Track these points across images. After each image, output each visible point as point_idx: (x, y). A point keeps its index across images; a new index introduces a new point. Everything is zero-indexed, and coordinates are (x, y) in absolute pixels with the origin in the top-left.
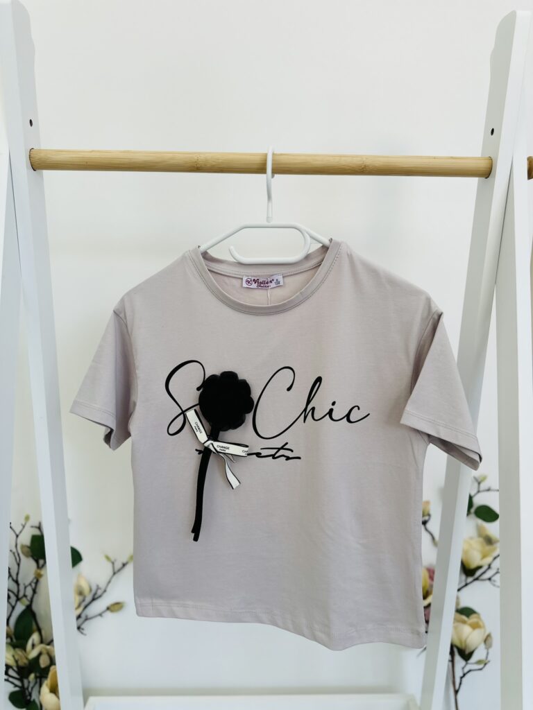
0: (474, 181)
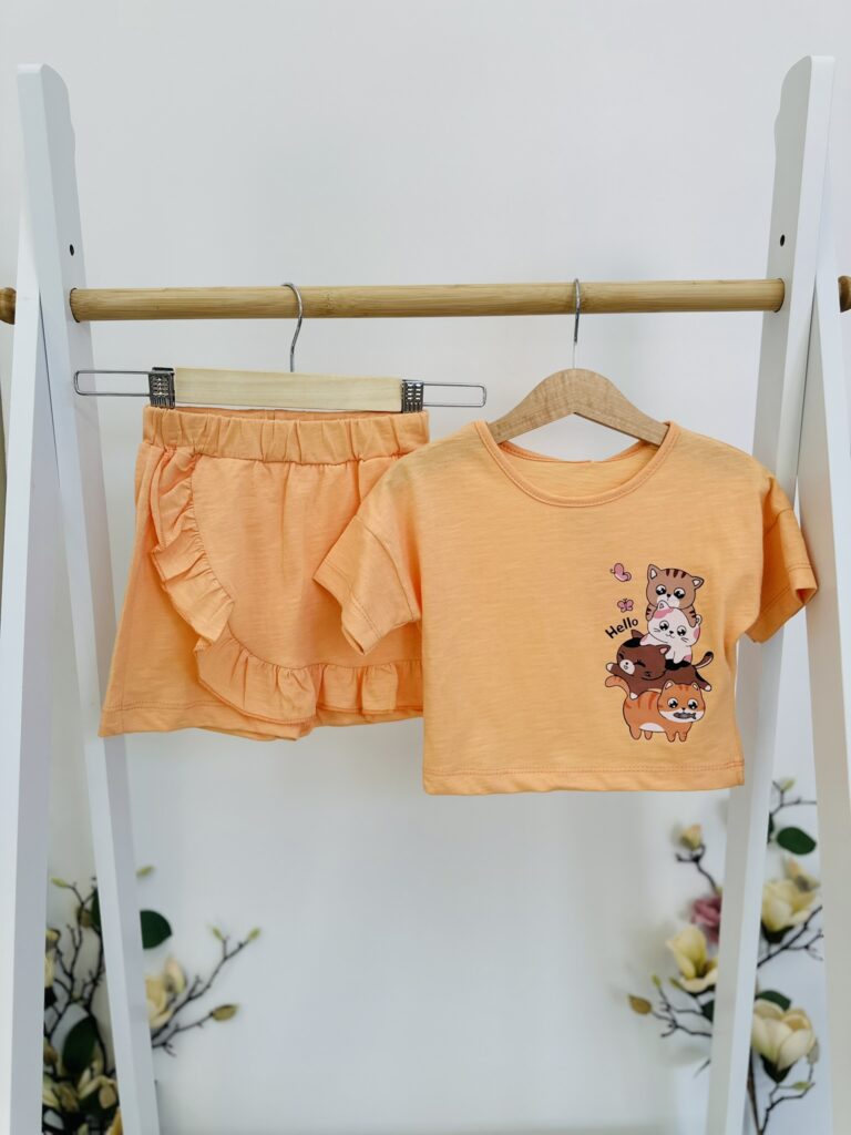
0: (756, 318)
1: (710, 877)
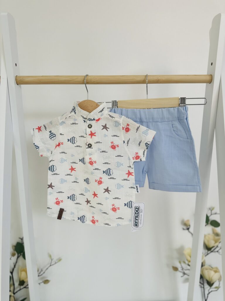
1: (192, 234)
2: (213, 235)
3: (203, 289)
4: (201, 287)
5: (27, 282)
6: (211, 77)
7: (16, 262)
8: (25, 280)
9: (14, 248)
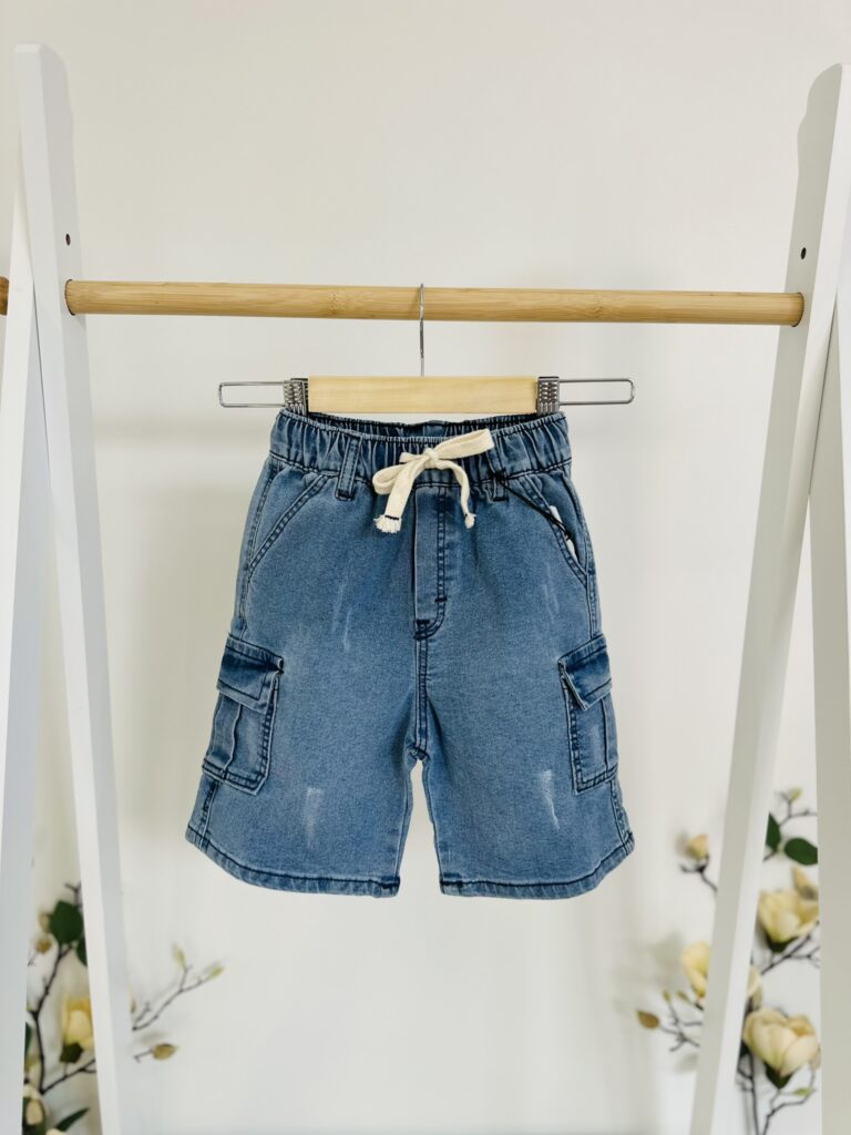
0: (772, 331)
1: (714, 888)
2: (794, 893)
3: (749, 1095)
4: (744, 1089)
5: (92, 1050)
6: (798, 300)
7: (54, 975)
8: (83, 1044)
9: (46, 921)
